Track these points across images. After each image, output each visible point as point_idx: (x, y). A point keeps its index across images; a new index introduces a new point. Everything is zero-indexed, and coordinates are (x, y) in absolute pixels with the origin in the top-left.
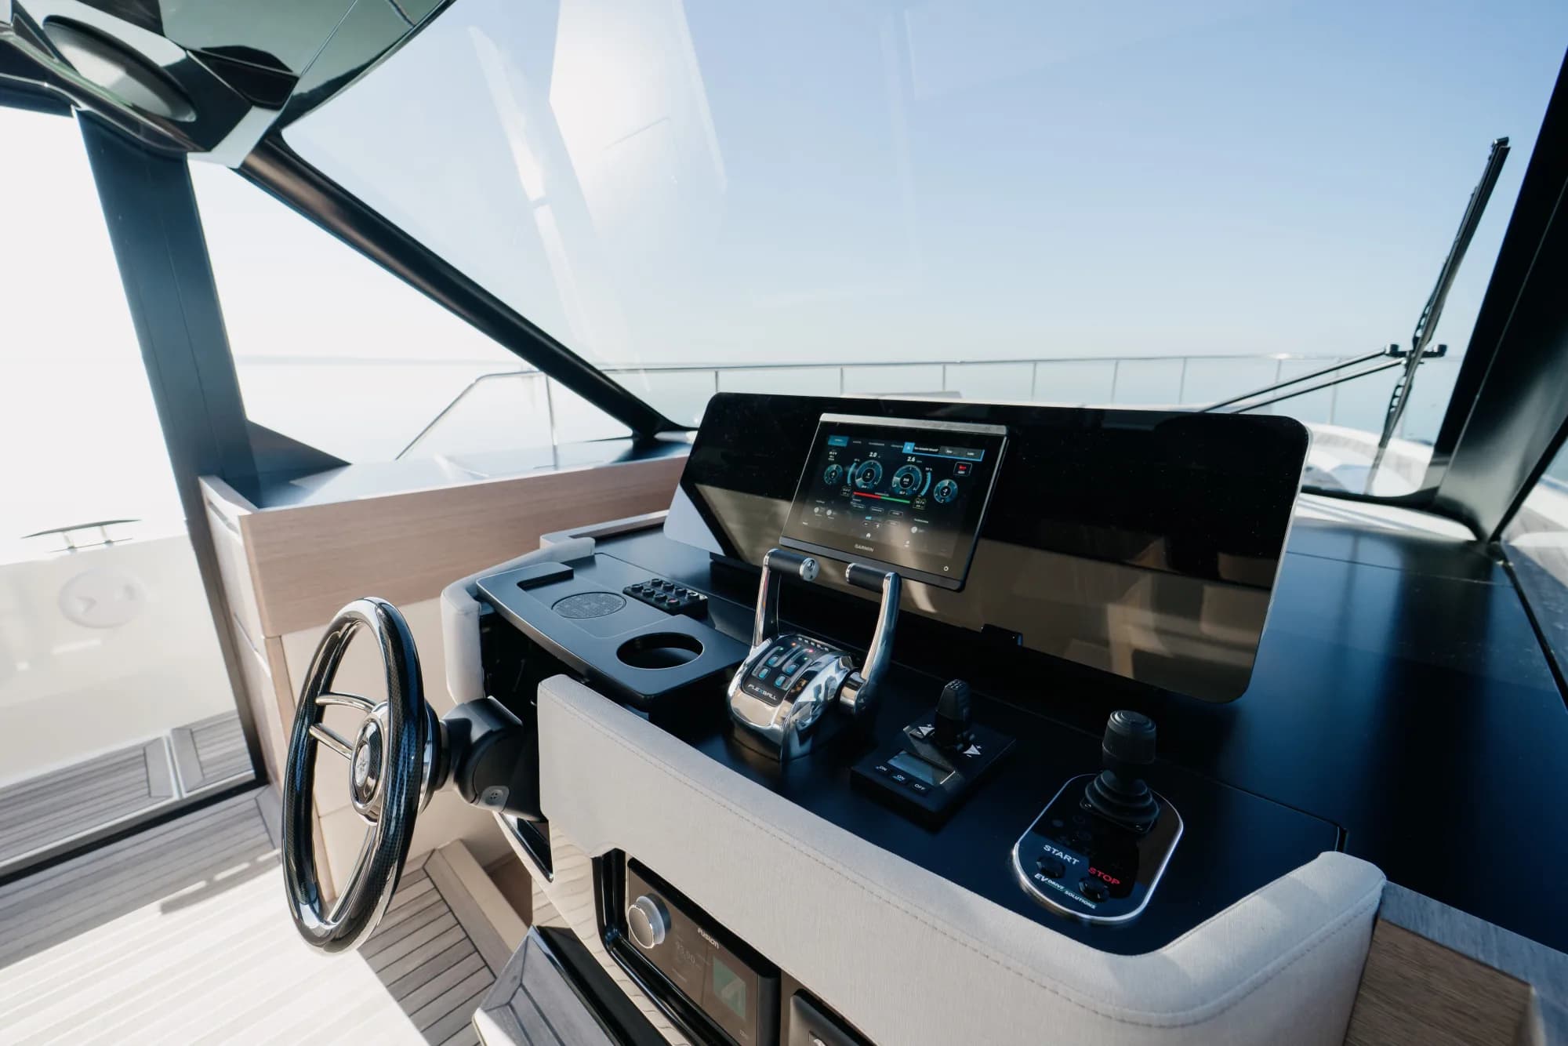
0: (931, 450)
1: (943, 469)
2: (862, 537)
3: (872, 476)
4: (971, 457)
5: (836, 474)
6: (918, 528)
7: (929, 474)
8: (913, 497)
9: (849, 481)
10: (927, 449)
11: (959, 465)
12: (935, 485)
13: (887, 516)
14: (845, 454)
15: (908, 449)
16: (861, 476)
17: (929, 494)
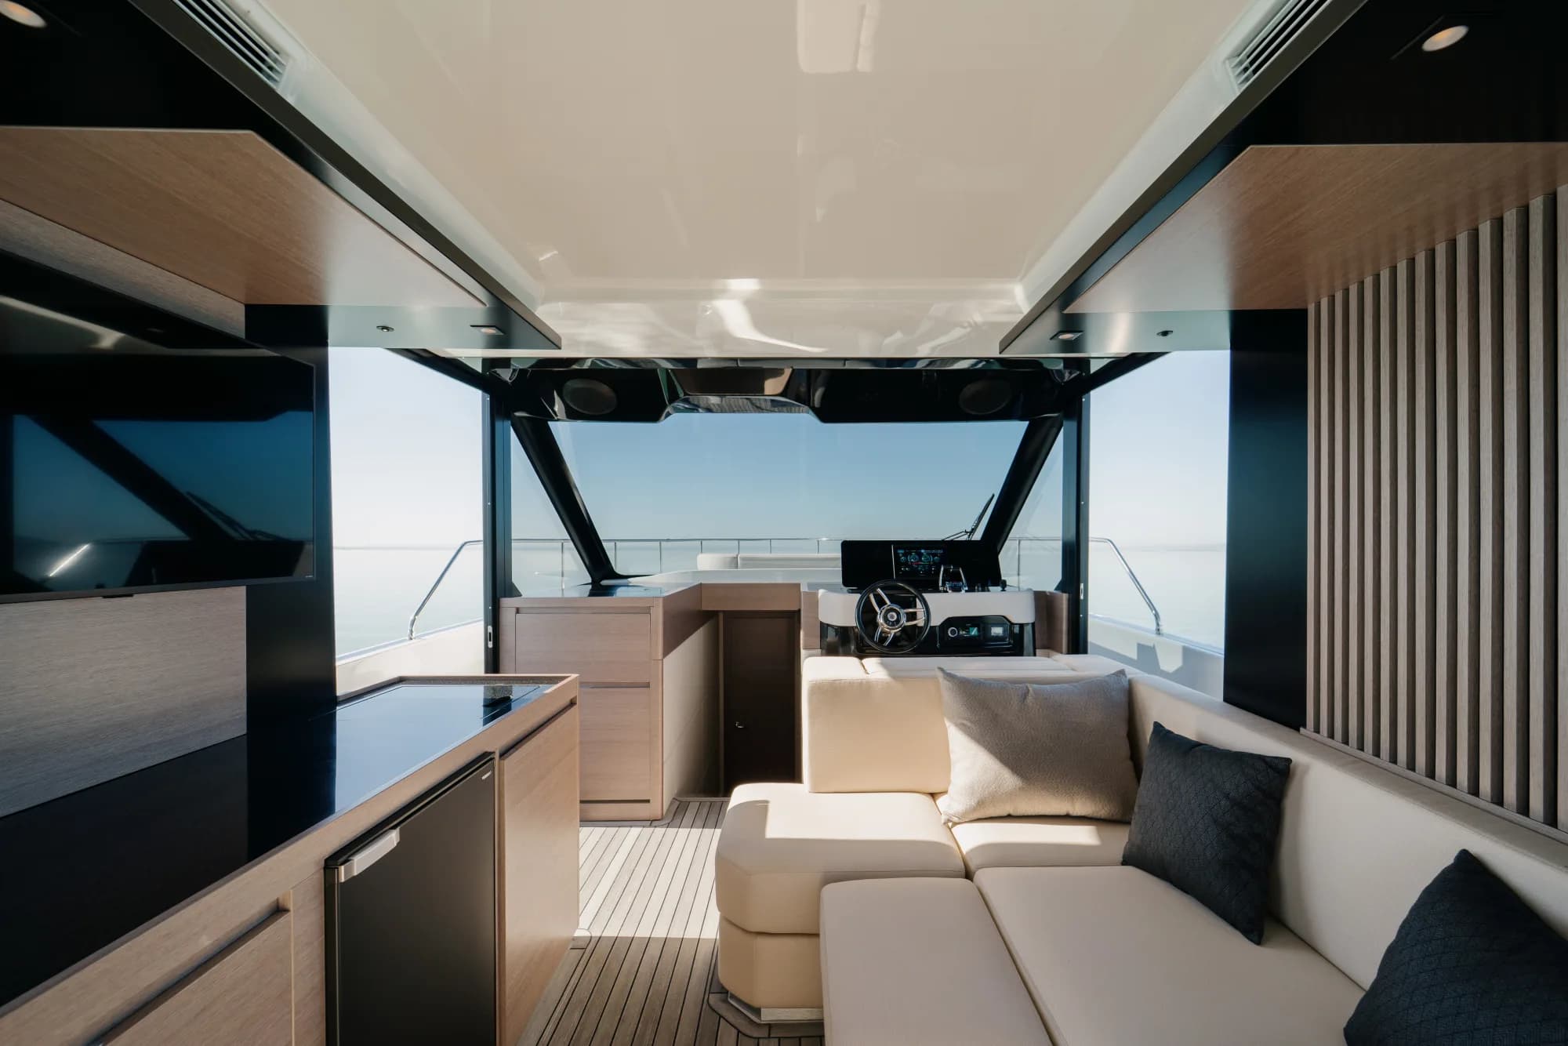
0: (929, 551)
1: (934, 555)
2: (920, 573)
3: (916, 559)
5: (904, 560)
7: (931, 556)
8: (930, 562)
9: (909, 561)
11: (938, 554)
12: (934, 558)
13: (924, 567)
14: (905, 555)
15: (923, 551)
16: (912, 559)
17: (933, 560)
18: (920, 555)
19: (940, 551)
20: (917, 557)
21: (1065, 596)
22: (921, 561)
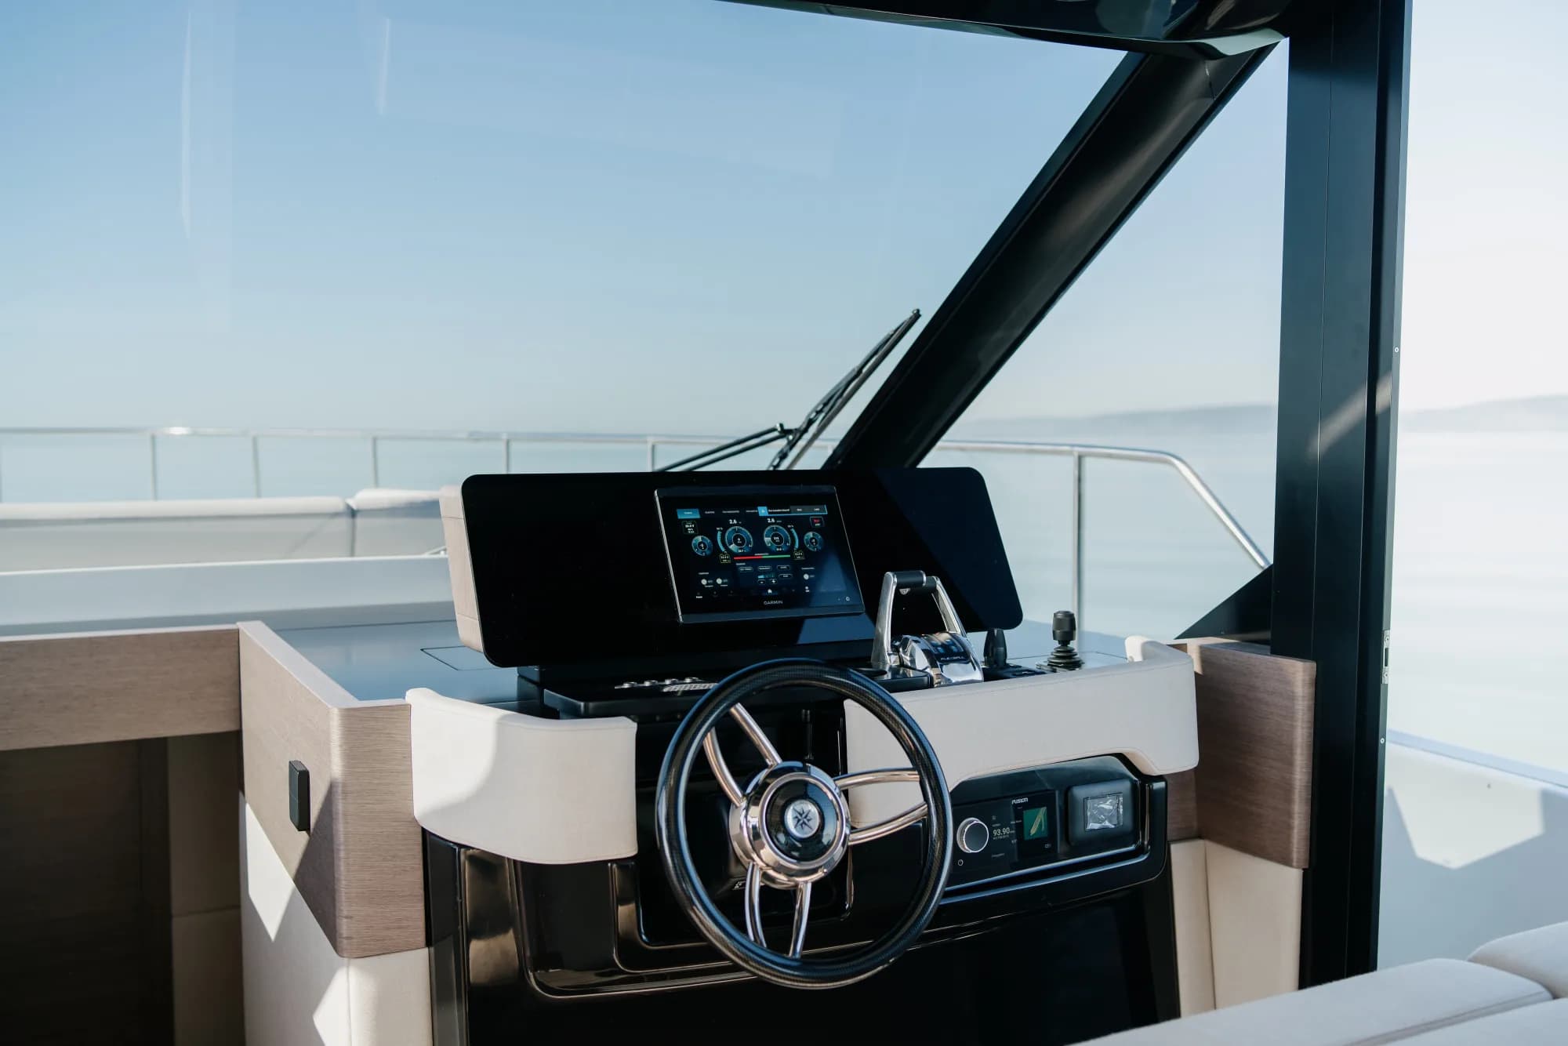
0: (784, 510)
1: (803, 525)
2: (764, 594)
3: (742, 539)
4: (817, 511)
5: (704, 544)
6: (809, 575)
7: (793, 530)
8: (790, 550)
9: (723, 549)
10: (779, 510)
11: (812, 520)
12: (803, 537)
13: (777, 572)
14: (705, 527)
15: (763, 511)
16: (732, 542)
17: (802, 546)
18: (757, 526)
19: (818, 511)
20: (746, 533)
21: (1298, 674)
22: (765, 549)
